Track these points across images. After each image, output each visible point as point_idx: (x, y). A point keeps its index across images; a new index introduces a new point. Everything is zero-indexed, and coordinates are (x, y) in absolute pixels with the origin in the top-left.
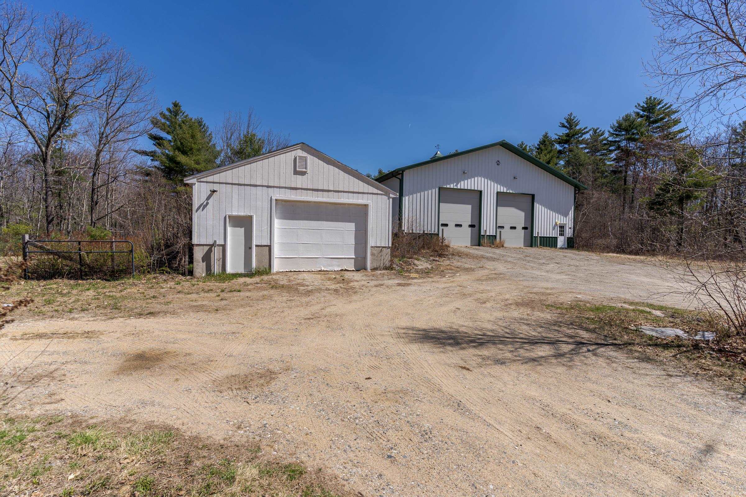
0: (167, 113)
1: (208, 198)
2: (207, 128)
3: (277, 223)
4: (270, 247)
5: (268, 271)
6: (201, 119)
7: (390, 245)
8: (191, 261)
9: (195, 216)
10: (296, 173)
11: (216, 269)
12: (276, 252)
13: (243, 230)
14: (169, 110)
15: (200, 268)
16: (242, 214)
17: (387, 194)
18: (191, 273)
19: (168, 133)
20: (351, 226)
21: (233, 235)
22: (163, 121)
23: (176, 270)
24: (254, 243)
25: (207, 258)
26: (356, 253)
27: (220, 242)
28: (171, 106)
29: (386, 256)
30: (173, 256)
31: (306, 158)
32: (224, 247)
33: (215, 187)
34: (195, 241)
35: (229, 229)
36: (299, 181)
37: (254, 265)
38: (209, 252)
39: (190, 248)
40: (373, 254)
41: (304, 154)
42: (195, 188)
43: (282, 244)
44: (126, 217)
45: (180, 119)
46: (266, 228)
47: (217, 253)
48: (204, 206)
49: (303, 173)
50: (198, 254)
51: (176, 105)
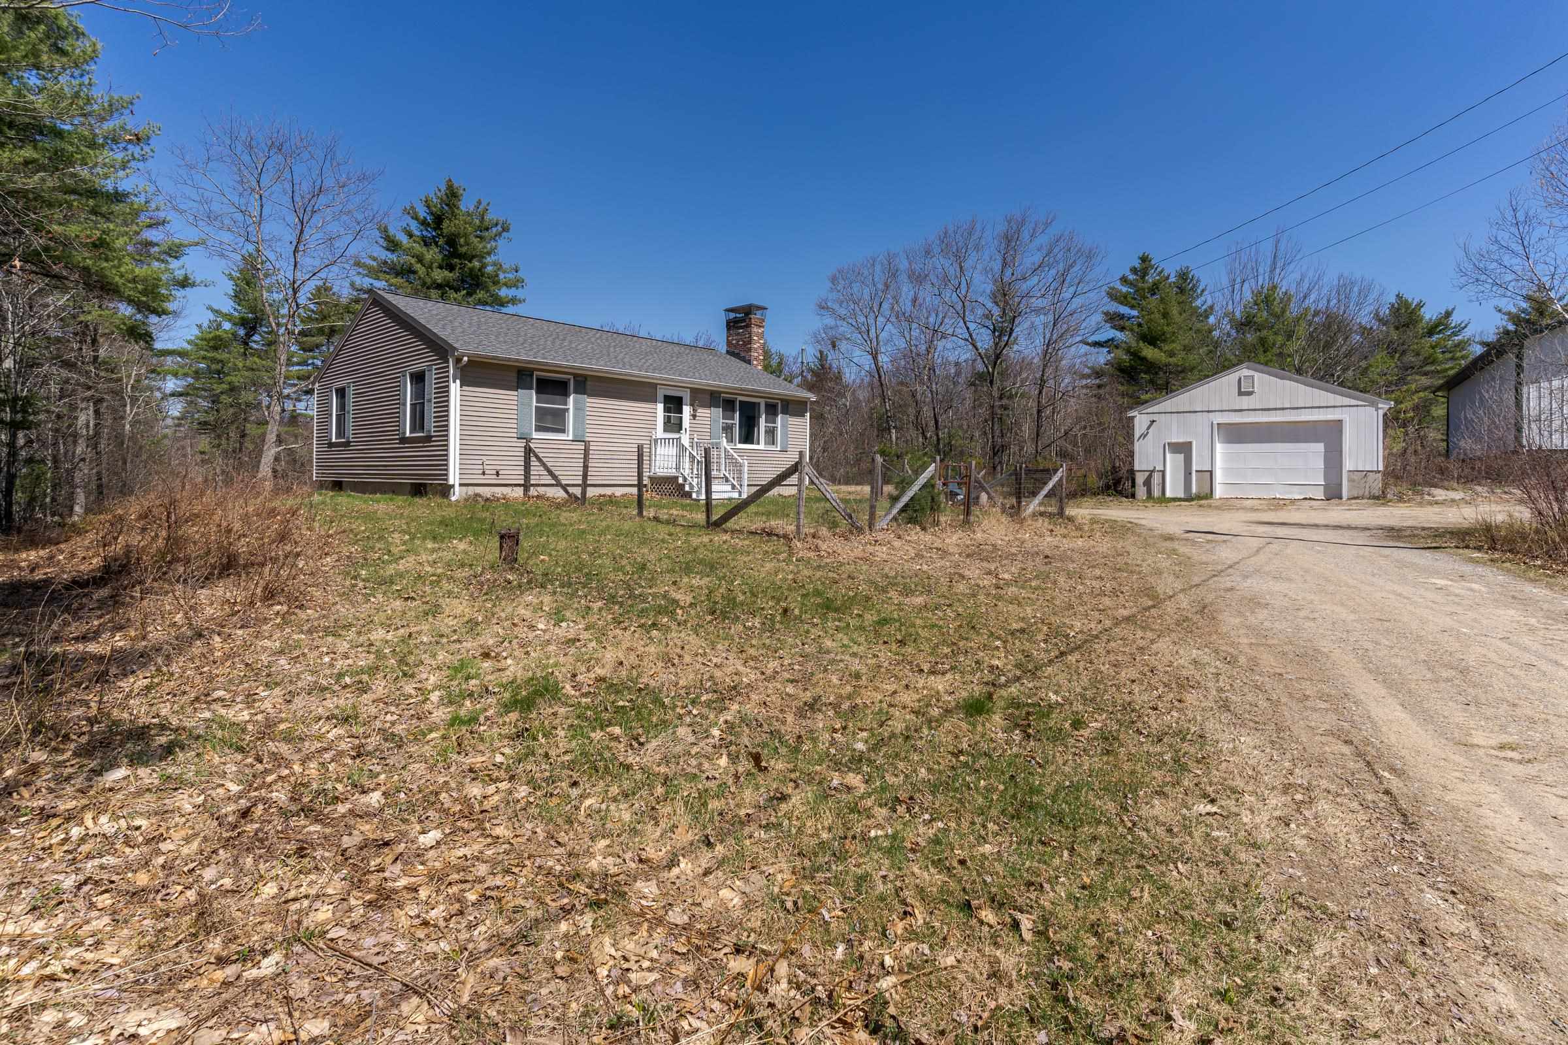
0: (1132, 277)
1: (1148, 428)
2: (1198, 281)
3: (1219, 447)
4: (1211, 472)
5: (1210, 495)
6: (1188, 267)
7: (1381, 468)
8: (1133, 486)
9: (1137, 446)
10: (1241, 393)
11: (1156, 493)
12: (1219, 477)
13: (1182, 456)
14: (1134, 270)
15: (1141, 492)
16: (1181, 440)
17: (1373, 404)
18: (1133, 496)
19: (1132, 307)
20: (1320, 447)
21: (1173, 461)
22: (1124, 289)
23: (1120, 493)
24: (1194, 468)
25: (1148, 483)
26: (1325, 479)
27: (1160, 467)
28: (1137, 264)
29: (1376, 483)
30: (1117, 482)
31: (1253, 377)
32: (1163, 472)
33: (1155, 417)
34: (1136, 467)
35: (1168, 456)
36: (1245, 403)
37: (1194, 490)
38: (1150, 476)
39: (1132, 473)
40: (1350, 480)
41: (1251, 373)
42: (1136, 421)
43: (1227, 471)
44: (1075, 445)
45: (1150, 279)
46: (1207, 453)
47: (1156, 479)
48: (1144, 436)
49: (1250, 394)
50: (1140, 479)
51: (1144, 259)
